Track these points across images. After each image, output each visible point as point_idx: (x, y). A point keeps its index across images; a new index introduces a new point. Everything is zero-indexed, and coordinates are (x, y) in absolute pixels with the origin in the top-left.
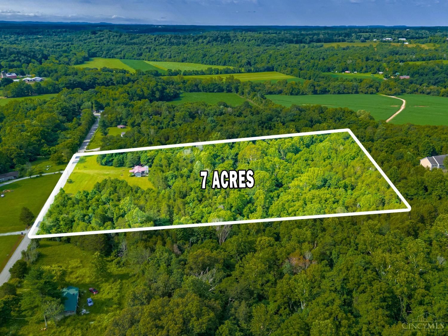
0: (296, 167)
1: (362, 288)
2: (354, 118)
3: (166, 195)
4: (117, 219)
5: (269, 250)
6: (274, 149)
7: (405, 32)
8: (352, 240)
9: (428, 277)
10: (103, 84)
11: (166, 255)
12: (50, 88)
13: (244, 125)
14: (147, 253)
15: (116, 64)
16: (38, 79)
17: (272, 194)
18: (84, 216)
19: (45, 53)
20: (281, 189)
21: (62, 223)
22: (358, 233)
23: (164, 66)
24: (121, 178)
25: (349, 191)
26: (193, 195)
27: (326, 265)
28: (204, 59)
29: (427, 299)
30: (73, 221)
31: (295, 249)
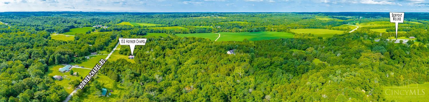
0: (186, 57)
1: (213, 94)
2: (205, 41)
3: (139, 66)
4: (122, 71)
5: (177, 86)
6: (178, 51)
7: (217, 14)
8: (208, 80)
9: (235, 87)
10: (124, 29)
11: (138, 85)
12: (109, 30)
13: (168, 44)
14: (131, 83)
15: (128, 24)
16: (107, 27)
17: (178, 67)
18: (112, 69)
19: (110, 20)
20: (181, 65)
21: (105, 69)
22: (210, 78)
23: (142, 25)
24: (125, 59)
25: (205, 64)
26: (149, 66)
27: (199, 89)
28: (155, 22)
29: (236, 93)
30: (109, 70)
31: (187, 85)
